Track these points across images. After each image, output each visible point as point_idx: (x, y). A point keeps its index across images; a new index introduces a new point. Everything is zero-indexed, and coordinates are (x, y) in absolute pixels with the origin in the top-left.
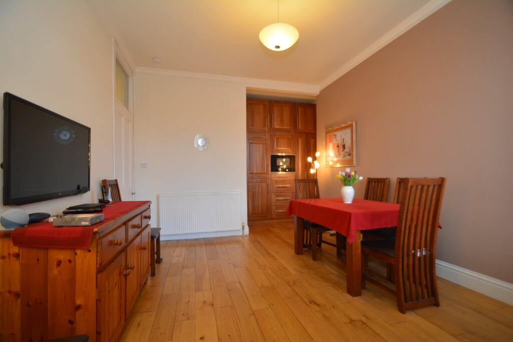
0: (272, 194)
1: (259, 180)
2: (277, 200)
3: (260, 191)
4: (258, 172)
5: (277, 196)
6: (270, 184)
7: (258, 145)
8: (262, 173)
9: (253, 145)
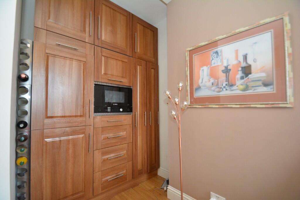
0: (96, 152)
1: (68, 129)
2: (104, 160)
3: (71, 151)
4: (67, 114)
5: (104, 154)
6: (91, 134)
7: (68, 61)
8: (76, 116)
9: (57, 59)
